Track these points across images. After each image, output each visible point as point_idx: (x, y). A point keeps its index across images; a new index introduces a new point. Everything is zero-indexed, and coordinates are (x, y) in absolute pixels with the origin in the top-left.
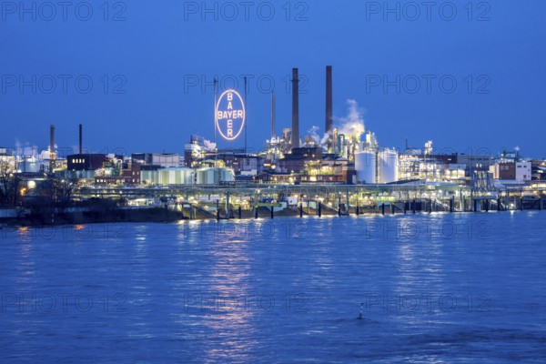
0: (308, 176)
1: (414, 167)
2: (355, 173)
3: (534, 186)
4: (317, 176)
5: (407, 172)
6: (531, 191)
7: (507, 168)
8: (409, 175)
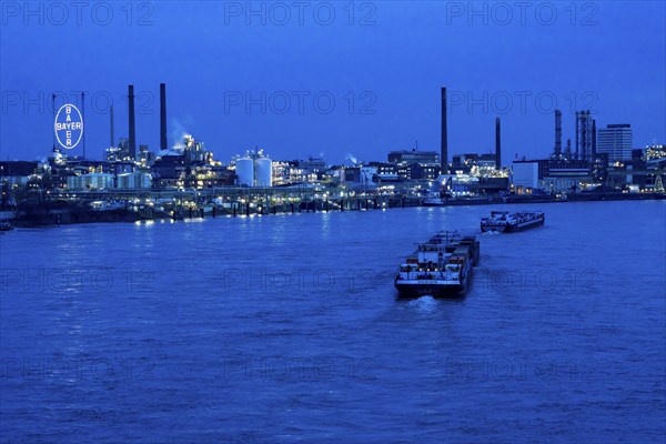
0: (196, 181)
1: (285, 171)
2: (237, 177)
3: (385, 187)
4: (204, 181)
5: (279, 176)
6: (382, 191)
7: (352, 172)
8: (281, 178)
